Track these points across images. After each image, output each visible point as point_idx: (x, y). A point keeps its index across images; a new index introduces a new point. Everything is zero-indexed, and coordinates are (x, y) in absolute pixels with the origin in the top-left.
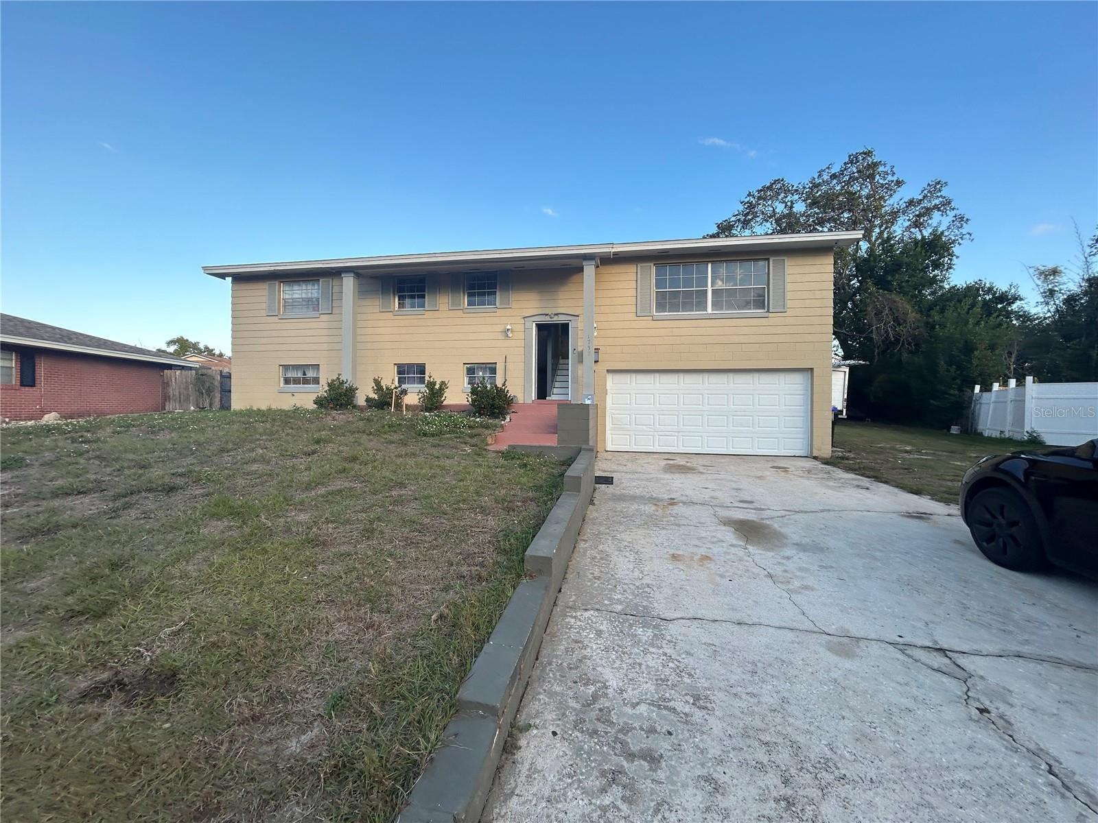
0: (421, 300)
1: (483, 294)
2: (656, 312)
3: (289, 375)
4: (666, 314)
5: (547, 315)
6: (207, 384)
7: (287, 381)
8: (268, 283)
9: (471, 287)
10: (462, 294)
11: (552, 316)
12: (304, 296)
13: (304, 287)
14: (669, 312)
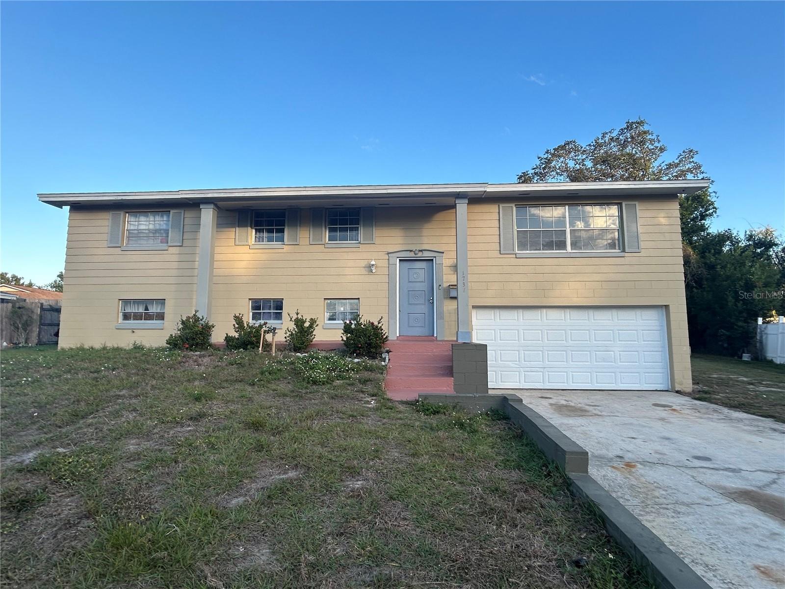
0: (279, 235)
1: (346, 230)
2: (518, 250)
3: (128, 310)
4: (528, 252)
5: (411, 251)
6: (25, 318)
7: (126, 317)
8: (111, 213)
9: (333, 222)
10: (324, 229)
11: (417, 252)
12: (151, 227)
13: (152, 218)
14: (530, 250)
